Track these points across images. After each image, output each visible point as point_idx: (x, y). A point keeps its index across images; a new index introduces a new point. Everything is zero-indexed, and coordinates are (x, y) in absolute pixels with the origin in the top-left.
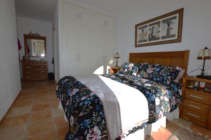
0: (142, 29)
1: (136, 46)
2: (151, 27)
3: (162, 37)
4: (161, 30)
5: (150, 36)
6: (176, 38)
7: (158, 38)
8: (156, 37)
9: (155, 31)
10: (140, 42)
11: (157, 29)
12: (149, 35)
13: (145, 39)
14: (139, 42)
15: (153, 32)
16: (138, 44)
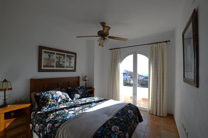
0: (48, 54)
1: (40, 70)
2: (58, 56)
3: (66, 66)
4: (65, 61)
5: (57, 64)
6: (73, 69)
7: (64, 67)
8: (63, 66)
9: (61, 60)
10: (46, 67)
11: (63, 60)
12: (56, 62)
13: (52, 65)
14: (44, 66)
15: (59, 61)
16: (43, 68)
